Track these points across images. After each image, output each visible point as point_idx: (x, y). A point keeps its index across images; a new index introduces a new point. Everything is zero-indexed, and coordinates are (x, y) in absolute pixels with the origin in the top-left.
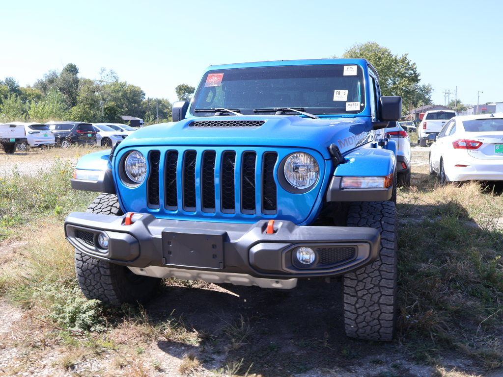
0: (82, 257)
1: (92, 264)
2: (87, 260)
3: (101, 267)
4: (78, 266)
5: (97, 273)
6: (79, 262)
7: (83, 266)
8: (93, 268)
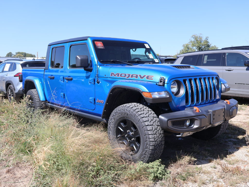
0: (155, 139)
1: (159, 141)
2: (157, 139)
3: (162, 141)
4: (153, 145)
5: (161, 145)
6: (153, 142)
7: (155, 144)
8: (160, 143)
